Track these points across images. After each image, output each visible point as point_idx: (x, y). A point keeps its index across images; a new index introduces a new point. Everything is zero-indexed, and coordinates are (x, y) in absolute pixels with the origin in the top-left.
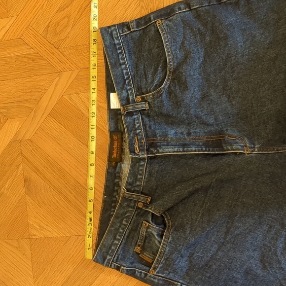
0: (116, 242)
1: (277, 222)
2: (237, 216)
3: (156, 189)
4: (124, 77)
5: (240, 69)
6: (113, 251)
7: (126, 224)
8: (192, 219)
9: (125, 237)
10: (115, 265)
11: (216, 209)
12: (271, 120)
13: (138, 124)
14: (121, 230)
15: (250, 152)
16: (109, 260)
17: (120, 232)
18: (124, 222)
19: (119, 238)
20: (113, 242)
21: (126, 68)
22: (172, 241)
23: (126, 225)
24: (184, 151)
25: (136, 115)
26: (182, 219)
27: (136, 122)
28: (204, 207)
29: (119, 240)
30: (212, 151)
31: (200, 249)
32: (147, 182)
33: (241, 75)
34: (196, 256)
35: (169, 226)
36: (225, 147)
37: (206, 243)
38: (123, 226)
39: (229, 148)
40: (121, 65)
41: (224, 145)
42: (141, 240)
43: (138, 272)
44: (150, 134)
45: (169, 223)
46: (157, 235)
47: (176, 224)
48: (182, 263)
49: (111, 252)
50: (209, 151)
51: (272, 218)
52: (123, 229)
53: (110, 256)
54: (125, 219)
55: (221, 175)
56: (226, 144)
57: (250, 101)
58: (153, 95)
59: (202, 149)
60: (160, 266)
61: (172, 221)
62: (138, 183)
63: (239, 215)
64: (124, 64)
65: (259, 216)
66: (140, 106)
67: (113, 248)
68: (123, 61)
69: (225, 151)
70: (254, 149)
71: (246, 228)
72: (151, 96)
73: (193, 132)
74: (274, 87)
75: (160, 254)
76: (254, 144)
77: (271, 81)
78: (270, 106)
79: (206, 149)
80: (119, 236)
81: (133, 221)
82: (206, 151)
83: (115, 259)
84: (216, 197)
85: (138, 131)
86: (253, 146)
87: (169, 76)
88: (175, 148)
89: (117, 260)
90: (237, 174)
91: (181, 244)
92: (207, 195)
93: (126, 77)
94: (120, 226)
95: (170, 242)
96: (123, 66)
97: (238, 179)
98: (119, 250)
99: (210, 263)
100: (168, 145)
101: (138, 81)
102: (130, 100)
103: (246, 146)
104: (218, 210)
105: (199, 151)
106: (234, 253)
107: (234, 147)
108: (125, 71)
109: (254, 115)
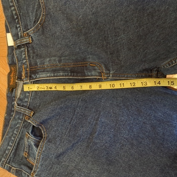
0: (9, 147)
1: (128, 141)
2: (96, 133)
3: (39, 106)
4: (14, 17)
5: (98, 4)
6: (7, 154)
7: (17, 133)
8: (62, 133)
9: (16, 144)
10: (7, 166)
11: (81, 126)
12: (123, 47)
13: (25, 55)
14: (13, 138)
15: (106, 78)
16: (3, 161)
17: (12, 140)
18: (15, 132)
19: (12, 144)
20: (7, 147)
21: (15, 10)
22: (45, 150)
23: (16, 135)
24: (54, 76)
25: (23, 48)
26: (55, 132)
27: (23, 53)
28: (72, 123)
29: (11, 146)
30: (76, 76)
31: (68, 159)
32: (33, 99)
33: (99, 9)
34: (63, 165)
35: (45, 138)
36: (86, 73)
37: (72, 154)
38: (14, 135)
39: (89, 74)
40: (11, 7)
41: (85, 71)
42: (27, 147)
43: (24, 173)
44: (33, 63)
45: (45, 135)
46: (35, 145)
47: (50, 136)
48: (53, 169)
49: (6, 156)
50: (74, 76)
51: (124, 138)
52: (14, 137)
53: (5, 158)
54: (16, 130)
55: (84, 97)
56: (87, 70)
57: (106, 32)
58: (33, 30)
59: (68, 74)
60: (38, 170)
61: (47, 134)
62: (26, 100)
63: (97, 133)
64: (13, 6)
65: (114, 135)
66: (25, 40)
67: (7, 152)
68: (12, 4)
69: (87, 76)
70: (110, 75)
71: (102, 144)
72: (32, 31)
73: (63, 59)
74: (126, 18)
75: (37, 160)
76: (109, 70)
77: (123, 13)
78: (123, 35)
79: (71, 74)
80: (11, 143)
81: (21, 131)
82: (71, 76)
83: (8, 161)
84: (81, 115)
85: (24, 61)
86: (108, 72)
87: (43, 12)
88: (48, 73)
89: (9, 162)
90: (97, 96)
91: (52, 153)
92: (75, 113)
93: (15, 17)
94: (12, 135)
95: (44, 151)
96: (13, 8)
97: (98, 101)
98: (12, 154)
99: (74, 172)
100: (43, 72)
101: (24, 19)
102: (19, 36)
103: (103, 72)
104: (82, 127)
105: (65, 76)
106: (92, 166)
107: (93, 73)
108: (14, 12)
109: (110, 45)
